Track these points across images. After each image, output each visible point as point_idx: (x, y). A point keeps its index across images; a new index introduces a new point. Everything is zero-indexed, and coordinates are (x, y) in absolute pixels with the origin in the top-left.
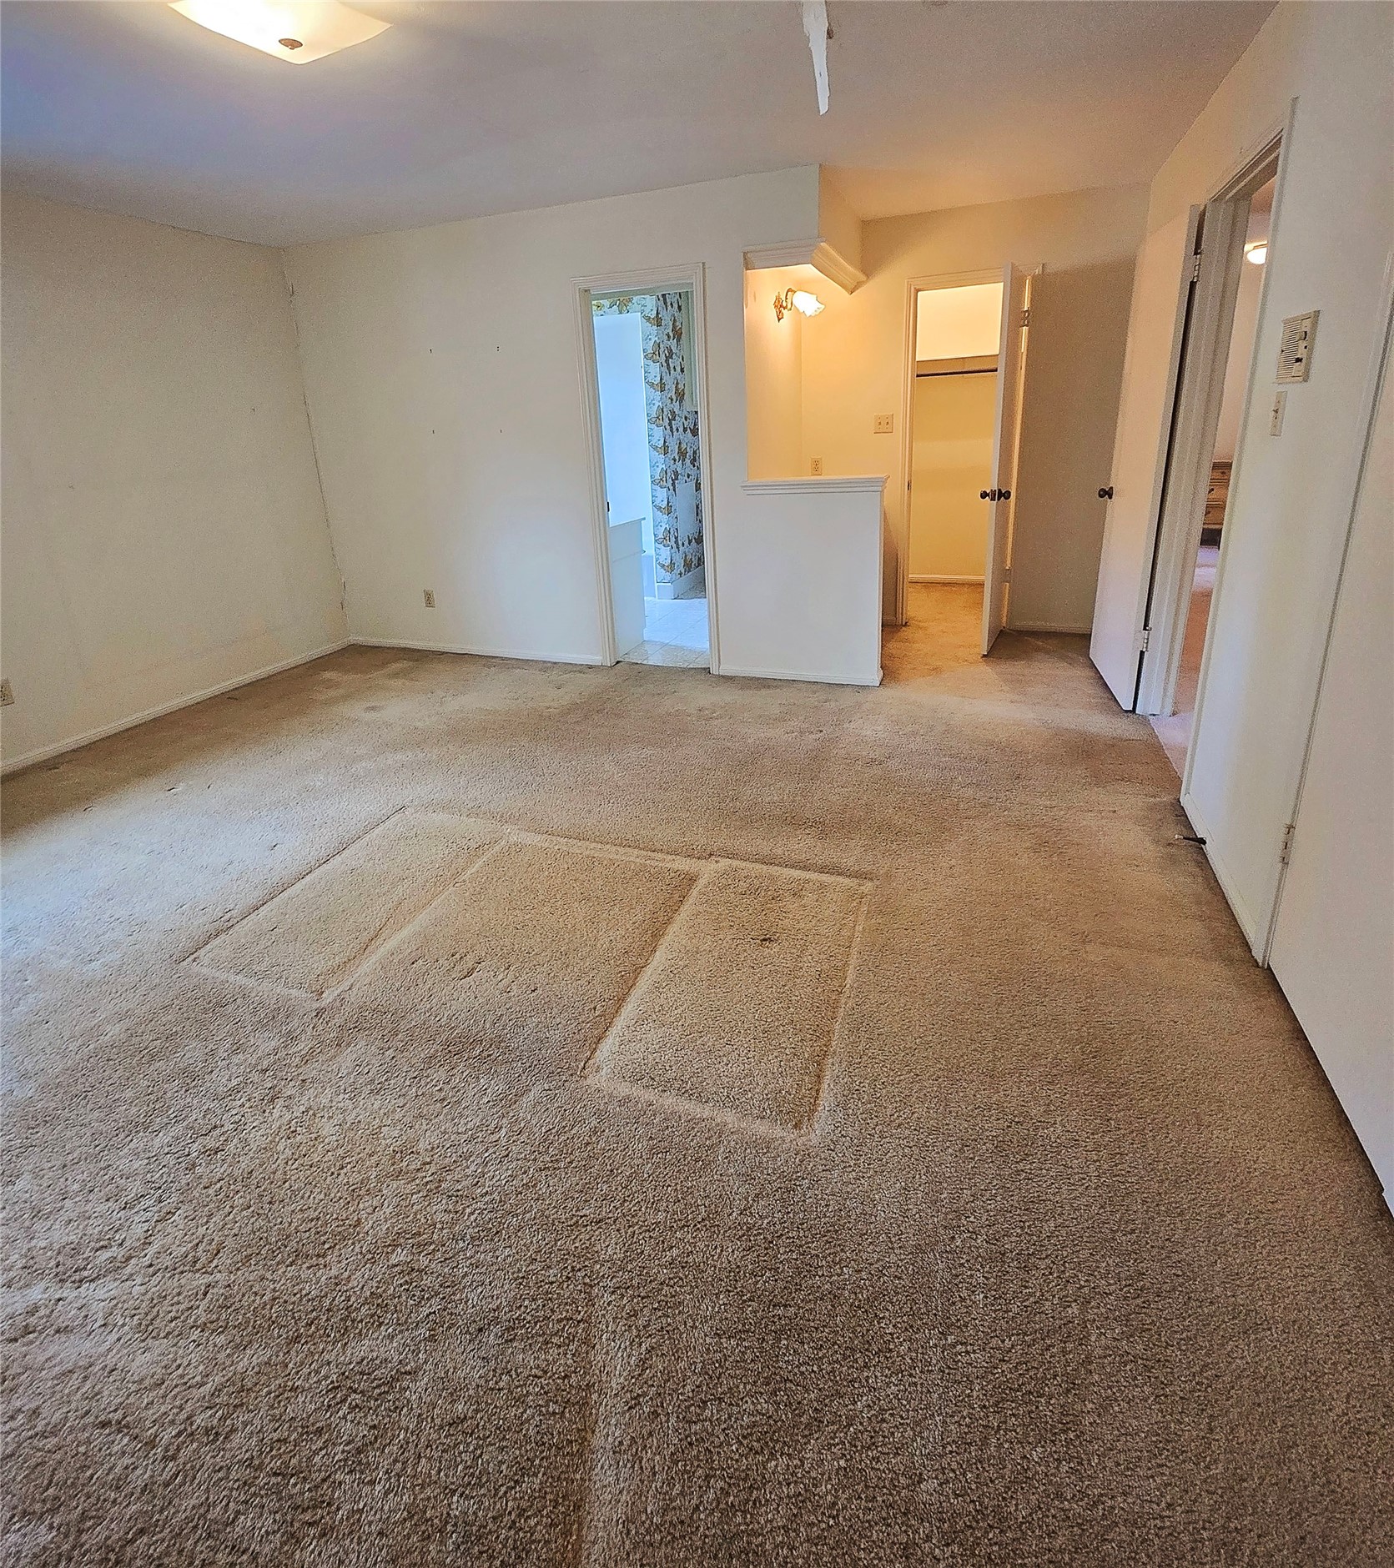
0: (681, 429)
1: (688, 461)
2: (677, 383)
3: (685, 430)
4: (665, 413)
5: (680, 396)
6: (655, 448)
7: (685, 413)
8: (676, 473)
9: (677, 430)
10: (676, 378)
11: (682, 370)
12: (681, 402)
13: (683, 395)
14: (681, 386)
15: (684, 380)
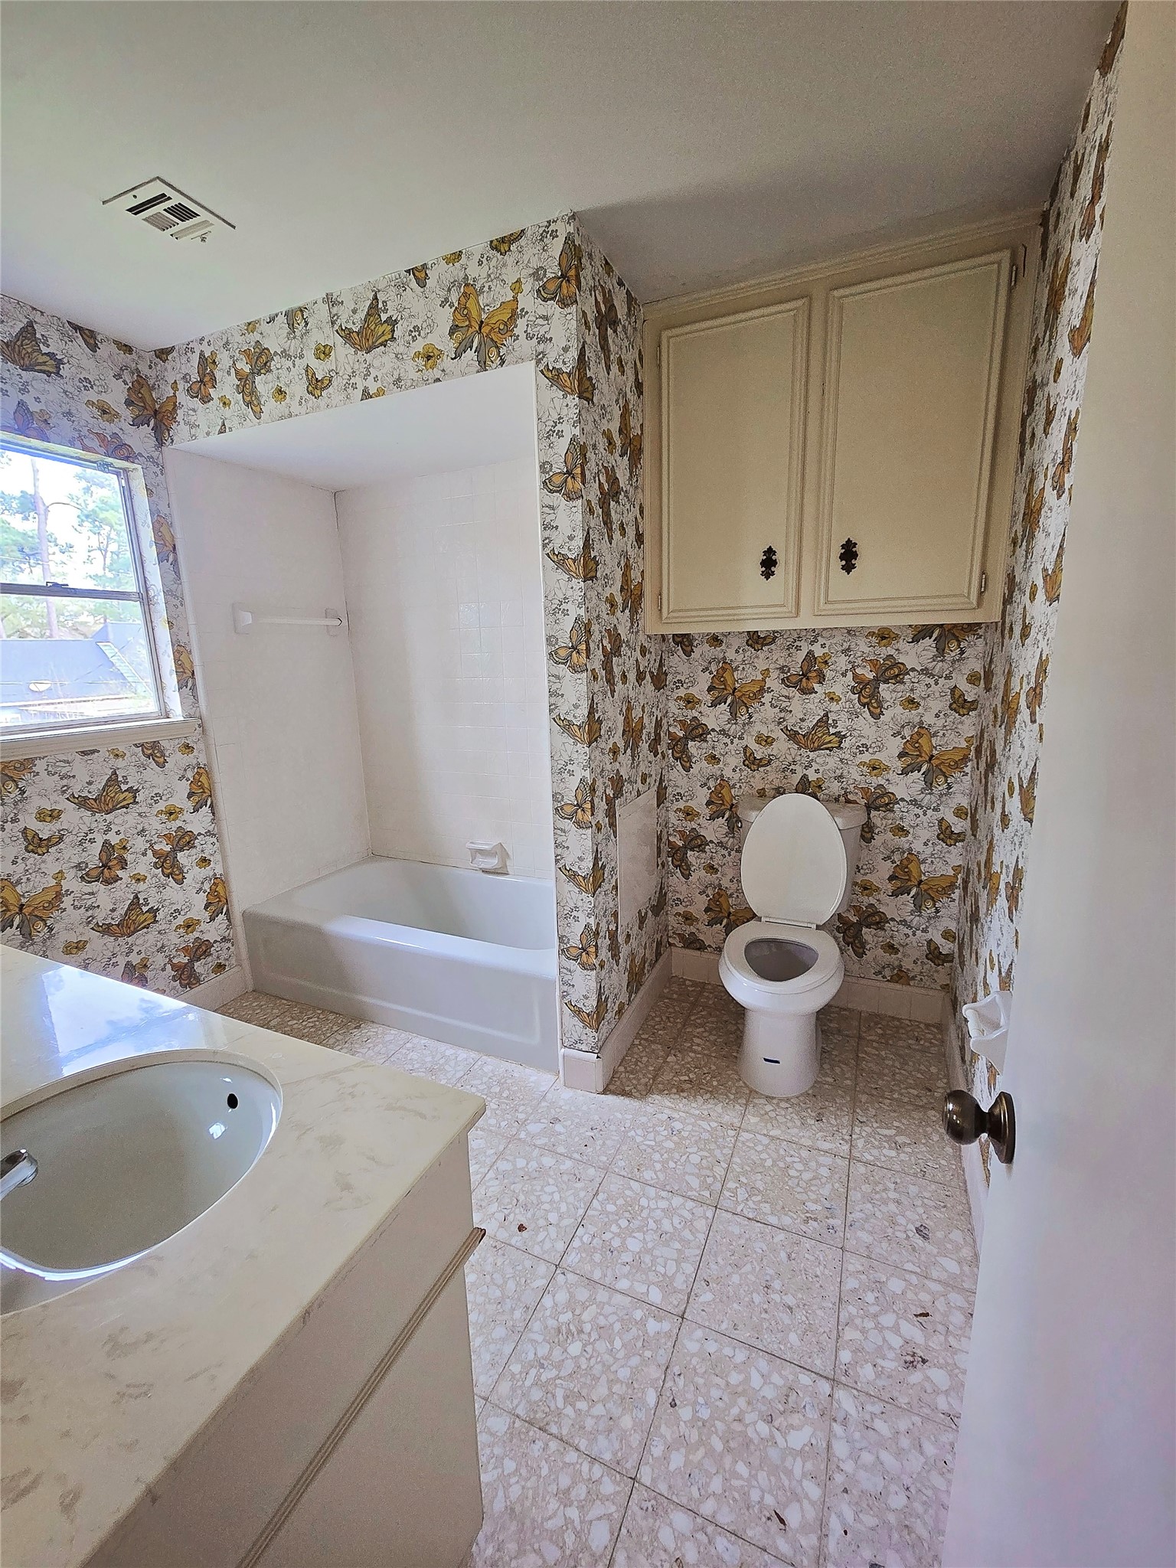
0: (632, 676)
1: (644, 746)
2: (628, 566)
3: (640, 677)
4: (596, 636)
5: (633, 598)
6: (566, 726)
7: (642, 638)
8: (618, 783)
9: (624, 677)
10: (625, 554)
11: (640, 538)
12: (634, 611)
13: (641, 596)
14: (635, 575)
15: (644, 564)
